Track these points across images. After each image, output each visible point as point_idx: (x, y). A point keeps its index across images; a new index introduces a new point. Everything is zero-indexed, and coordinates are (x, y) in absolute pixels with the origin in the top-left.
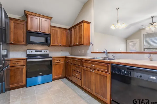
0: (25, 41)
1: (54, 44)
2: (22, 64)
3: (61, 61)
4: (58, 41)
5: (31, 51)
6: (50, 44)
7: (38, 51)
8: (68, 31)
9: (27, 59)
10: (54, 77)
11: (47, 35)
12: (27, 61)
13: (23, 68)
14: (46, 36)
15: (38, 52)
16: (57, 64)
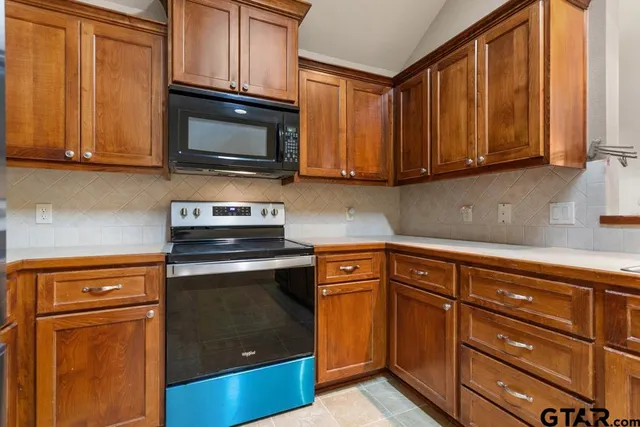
0: (158, 149)
1: (316, 166)
2: (139, 293)
3: (366, 270)
4: (336, 152)
5: (190, 207)
6: (296, 167)
7: (229, 208)
8: (391, 92)
9: (169, 260)
10: (328, 374)
11: (280, 113)
12: (170, 275)
13: (147, 320)
14: (276, 118)
15: (226, 214)
16: (338, 291)
